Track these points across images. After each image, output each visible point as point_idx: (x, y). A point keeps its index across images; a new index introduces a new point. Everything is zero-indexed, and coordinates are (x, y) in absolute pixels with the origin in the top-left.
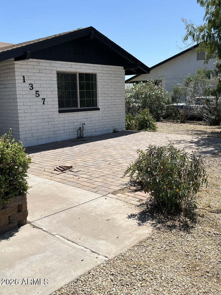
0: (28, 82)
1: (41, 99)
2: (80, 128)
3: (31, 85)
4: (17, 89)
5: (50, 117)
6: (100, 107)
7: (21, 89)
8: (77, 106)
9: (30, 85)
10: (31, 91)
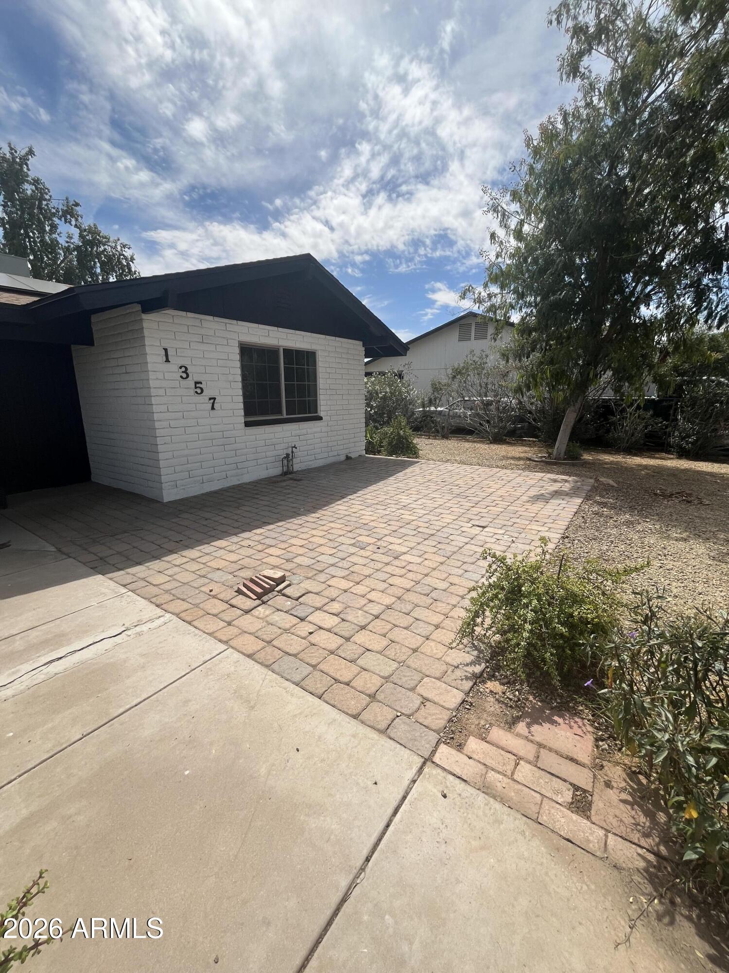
0: (176, 362)
1: (207, 399)
2: (288, 455)
3: (183, 369)
4: (152, 376)
5: (226, 434)
6: (322, 414)
7: (160, 376)
8: (280, 413)
9: (181, 368)
10: (183, 382)
